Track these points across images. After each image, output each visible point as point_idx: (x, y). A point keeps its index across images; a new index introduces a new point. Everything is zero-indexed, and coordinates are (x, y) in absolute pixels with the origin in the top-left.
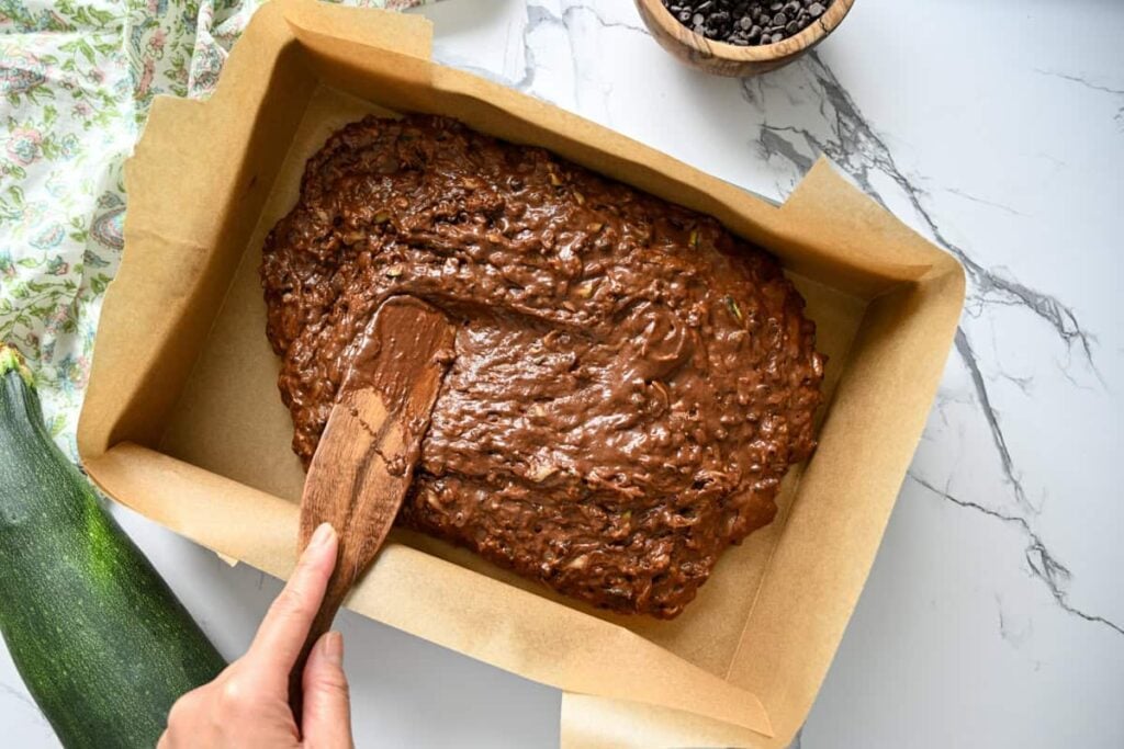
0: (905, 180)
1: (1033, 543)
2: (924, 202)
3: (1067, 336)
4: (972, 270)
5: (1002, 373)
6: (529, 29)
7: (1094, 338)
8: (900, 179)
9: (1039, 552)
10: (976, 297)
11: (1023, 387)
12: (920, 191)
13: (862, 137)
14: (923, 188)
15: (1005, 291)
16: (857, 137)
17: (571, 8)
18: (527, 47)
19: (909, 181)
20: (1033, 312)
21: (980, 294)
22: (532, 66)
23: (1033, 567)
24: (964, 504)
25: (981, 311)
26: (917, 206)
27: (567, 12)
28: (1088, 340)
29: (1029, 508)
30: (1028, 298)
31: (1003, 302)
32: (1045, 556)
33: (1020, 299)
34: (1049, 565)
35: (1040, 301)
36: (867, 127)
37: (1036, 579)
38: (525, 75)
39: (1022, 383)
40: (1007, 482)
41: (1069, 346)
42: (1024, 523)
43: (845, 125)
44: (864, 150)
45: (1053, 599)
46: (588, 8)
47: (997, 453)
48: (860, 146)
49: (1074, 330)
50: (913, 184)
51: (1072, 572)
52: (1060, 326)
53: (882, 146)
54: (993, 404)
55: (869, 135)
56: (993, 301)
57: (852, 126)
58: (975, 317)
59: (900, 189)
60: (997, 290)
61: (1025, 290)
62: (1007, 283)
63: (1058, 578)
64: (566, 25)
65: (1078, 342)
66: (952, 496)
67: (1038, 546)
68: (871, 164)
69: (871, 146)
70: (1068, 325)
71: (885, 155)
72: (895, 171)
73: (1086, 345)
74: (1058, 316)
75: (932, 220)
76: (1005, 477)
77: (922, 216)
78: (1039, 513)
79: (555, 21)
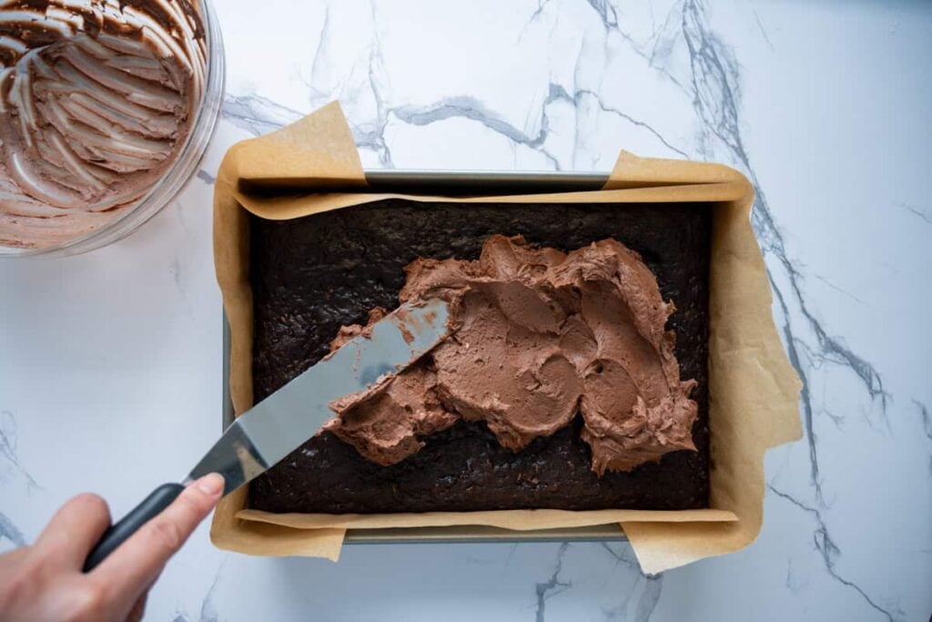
0: (789, 264)
1: (821, 526)
2: (800, 283)
3: (873, 393)
4: (821, 336)
5: (825, 411)
6: (548, 101)
7: (891, 397)
8: (786, 263)
9: (823, 535)
10: (820, 355)
11: (837, 423)
12: (798, 274)
13: (767, 227)
14: (801, 273)
15: (839, 355)
16: (763, 227)
17: (582, 91)
18: (544, 115)
19: (792, 265)
20: (854, 372)
21: (822, 353)
22: (545, 129)
23: (817, 544)
24: (781, 495)
25: (821, 365)
26: (794, 284)
27: (578, 94)
28: (887, 398)
29: (823, 505)
30: (854, 362)
31: (836, 362)
32: (826, 538)
33: (848, 362)
34: (827, 544)
35: (860, 365)
36: (772, 221)
37: (817, 552)
38: (539, 136)
39: (837, 420)
40: (812, 485)
41: (873, 399)
42: (818, 514)
43: (757, 216)
44: (766, 237)
45: (825, 567)
46: (594, 94)
47: (810, 465)
48: (764, 234)
49: (879, 388)
50: (794, 268)
51: (842, 551)
52: (870, 385)
53: (778, 236)
54: (814, 430)
55: (772, 227)
56: (831, 360)
57: (761, 218)
58: (816, 369)
59: (785, 270)
60: (834, 352)
61: (853, 356)
62: (841, 349)
63: (831, 554)
64: (575, 104)
65: (879, 398)
66: (775, 487)
67: (824, 530)
68: (768, 248)
69: (771, 235)
70: (875, 384)
71: (779, 243)
72: (784, 256)
73: (884, 401)
74: (870, 378)
75: (802, 295)
76: (812, 481)
77: (795, 292)
78: (828, 508)
79: (567, 98)
